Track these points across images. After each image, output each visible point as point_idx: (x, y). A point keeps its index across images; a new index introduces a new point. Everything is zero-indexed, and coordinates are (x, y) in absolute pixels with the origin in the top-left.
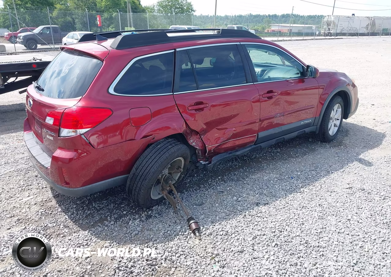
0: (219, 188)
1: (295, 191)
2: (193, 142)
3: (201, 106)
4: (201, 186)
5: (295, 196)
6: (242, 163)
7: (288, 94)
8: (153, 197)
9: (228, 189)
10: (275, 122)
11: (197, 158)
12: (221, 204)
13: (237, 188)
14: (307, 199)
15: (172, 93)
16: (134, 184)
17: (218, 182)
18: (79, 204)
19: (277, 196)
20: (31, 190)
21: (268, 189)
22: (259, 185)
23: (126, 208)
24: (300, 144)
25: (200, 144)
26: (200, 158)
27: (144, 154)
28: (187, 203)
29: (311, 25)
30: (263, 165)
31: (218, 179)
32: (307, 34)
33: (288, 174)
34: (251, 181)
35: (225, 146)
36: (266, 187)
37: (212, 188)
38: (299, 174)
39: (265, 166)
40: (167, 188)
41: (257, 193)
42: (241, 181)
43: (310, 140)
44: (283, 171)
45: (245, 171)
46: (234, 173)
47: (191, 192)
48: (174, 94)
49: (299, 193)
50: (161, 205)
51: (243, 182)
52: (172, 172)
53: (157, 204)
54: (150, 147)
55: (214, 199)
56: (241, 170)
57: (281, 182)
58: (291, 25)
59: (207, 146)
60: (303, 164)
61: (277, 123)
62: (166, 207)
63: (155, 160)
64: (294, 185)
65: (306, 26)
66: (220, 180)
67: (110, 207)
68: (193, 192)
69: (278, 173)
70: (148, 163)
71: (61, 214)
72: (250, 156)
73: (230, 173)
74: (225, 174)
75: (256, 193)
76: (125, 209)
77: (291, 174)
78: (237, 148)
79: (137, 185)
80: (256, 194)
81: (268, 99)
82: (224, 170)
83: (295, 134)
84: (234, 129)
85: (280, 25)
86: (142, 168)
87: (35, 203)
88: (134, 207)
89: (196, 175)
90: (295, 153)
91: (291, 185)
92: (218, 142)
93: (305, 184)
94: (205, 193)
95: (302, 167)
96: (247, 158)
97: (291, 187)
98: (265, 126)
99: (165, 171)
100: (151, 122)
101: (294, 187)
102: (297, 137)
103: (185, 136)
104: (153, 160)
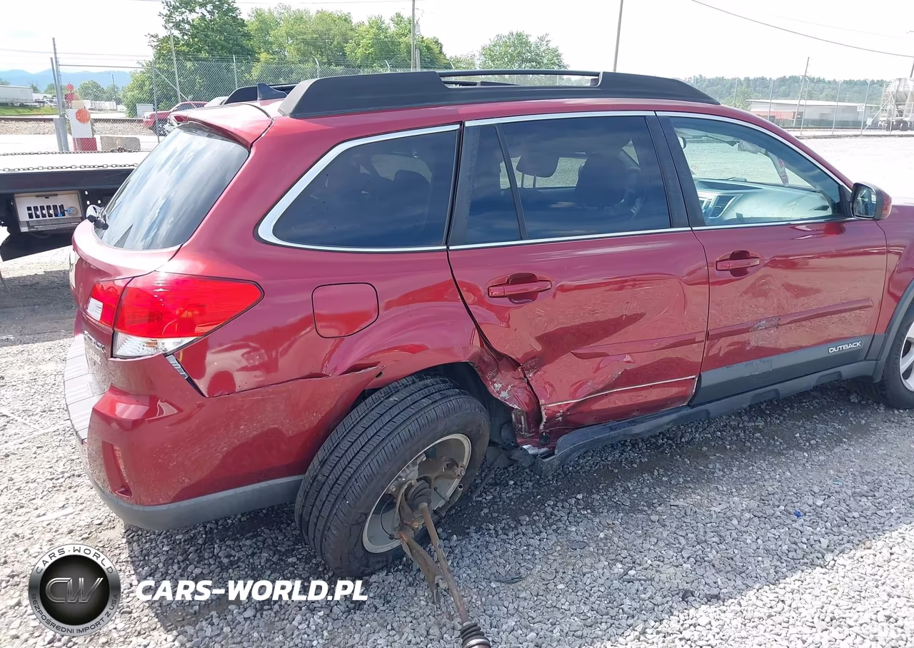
0: (574, 529)
1: (806, 561)
2: (503, 389)
3: (532, 287)
4: (522, 518)
5: (808, 577)
6: (650, 456)
7: (791, 265)
8: (369, 546)
9: (602, 535)
10: (753, 344)
11: (515, 436)
12: (573, 585)
13: (627, 536)
14: (846, 590)
15: (445, 247)
16: (313, 506)
17: (575, 511)
18: (180, 543)
19: (748, 572)
20: (75, 489)
21: (722, 546)
22: (695, 530)
23: (301, 569)
24: (822, 409)
25: (523, 396)
26: (523, 436)
27: (348, 421)
28: (473, 572)
29: (854, 102)
30: (711, 466)
31: (573, 501)
32: (844, 125)
33: (786, 502)
34: (671, 514)
35: (597, 406)
36: (716, 539)
37: (555, 527)
38: (819, 503)
39: (717, 470)
40: (413, 522)
41: (688, 558)
42: (641, 511)
43: (854, 399)
44: (770, 489)
45: (659, 482)
46: (624, 484)
47: (490, 535)
48: (451, 248)
49: (818, 568)
50: (397, 571)
51: (649, 515)
52: (432, 476)
53: (386, 566)
54: (367, 401)
55: (555, 565)
56: (646, 476)
57: (763, 525)
58: (803, 102)
59: (542, 401)
60: (832, 472)
61: (757, 347)
62: (411, 579)
63: (376, 440)
64: (804, 540)
65: (840, 104)
66: (578, 504)
67: (257, 562)
68: (497, 535)
69: (755, 495)
70: (356, 448)
71: (123, 568)
72: (675, 435)
73: (612, 483)
74: (598, 487)
75: (686, 555)
76: (296, 572)
77: (794, 500)
78: (635, 414)
79: (320, 512)
80: (685, 560)
81: (733, 278)
82: (595, 472)
83: (810, 381)
84: (628, 358)
85: (773, 101)
86: (339, 460)
87: (71, 528)
88: (320, 569)
89: (512, 482)
90: (809, 436)
91: (792, 540)
92: (577, 394)
93: (840, 537)
94: (532, 541)
95: (830, 482)
96: (665, 440)
97: (794, 546)
98: (721, 355)
99: (408, 471)
100: (375, 326)
101: (805, 546)
102: (816, 388)
103: (476, 369)
104: (369, 440)
